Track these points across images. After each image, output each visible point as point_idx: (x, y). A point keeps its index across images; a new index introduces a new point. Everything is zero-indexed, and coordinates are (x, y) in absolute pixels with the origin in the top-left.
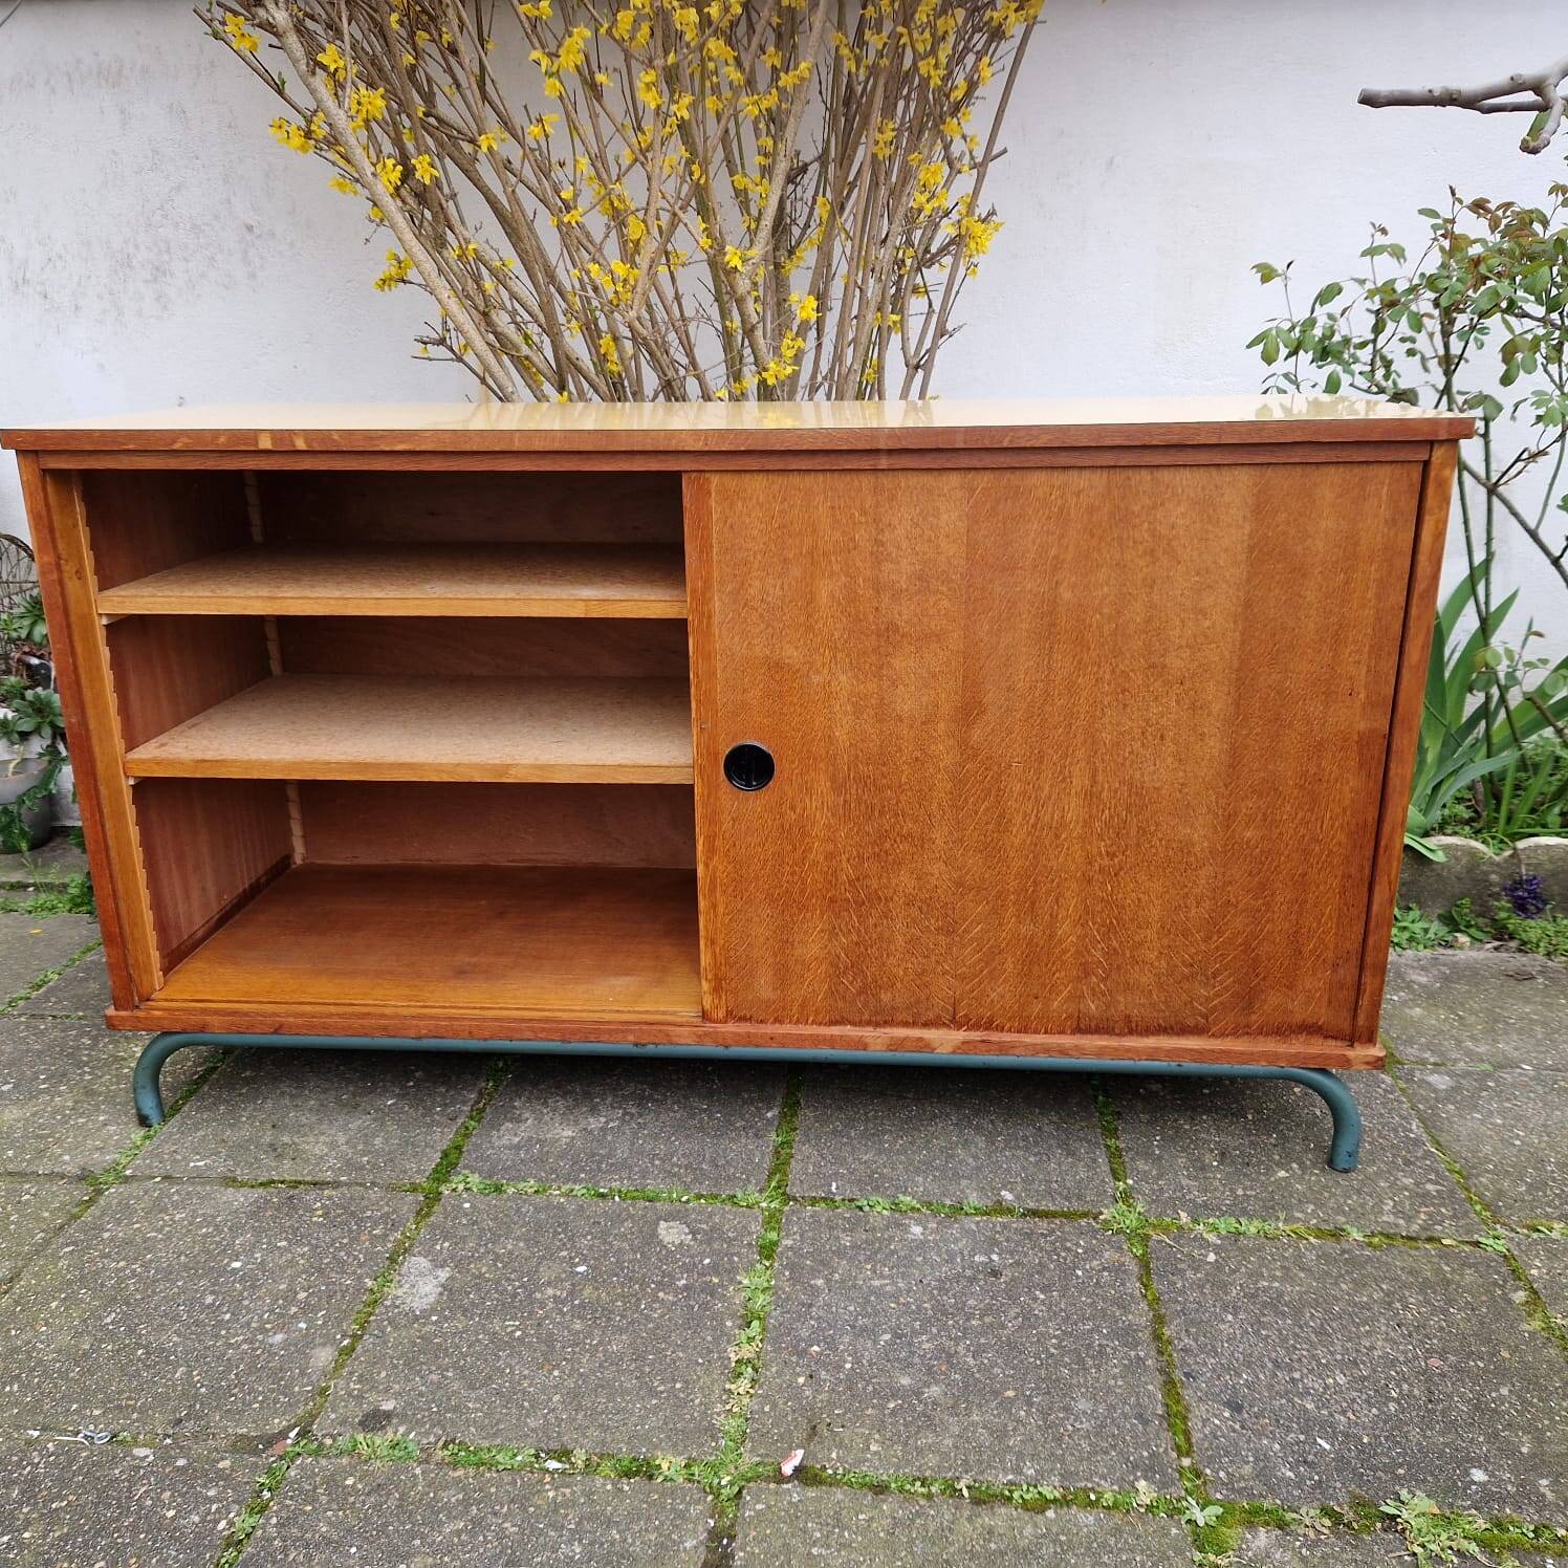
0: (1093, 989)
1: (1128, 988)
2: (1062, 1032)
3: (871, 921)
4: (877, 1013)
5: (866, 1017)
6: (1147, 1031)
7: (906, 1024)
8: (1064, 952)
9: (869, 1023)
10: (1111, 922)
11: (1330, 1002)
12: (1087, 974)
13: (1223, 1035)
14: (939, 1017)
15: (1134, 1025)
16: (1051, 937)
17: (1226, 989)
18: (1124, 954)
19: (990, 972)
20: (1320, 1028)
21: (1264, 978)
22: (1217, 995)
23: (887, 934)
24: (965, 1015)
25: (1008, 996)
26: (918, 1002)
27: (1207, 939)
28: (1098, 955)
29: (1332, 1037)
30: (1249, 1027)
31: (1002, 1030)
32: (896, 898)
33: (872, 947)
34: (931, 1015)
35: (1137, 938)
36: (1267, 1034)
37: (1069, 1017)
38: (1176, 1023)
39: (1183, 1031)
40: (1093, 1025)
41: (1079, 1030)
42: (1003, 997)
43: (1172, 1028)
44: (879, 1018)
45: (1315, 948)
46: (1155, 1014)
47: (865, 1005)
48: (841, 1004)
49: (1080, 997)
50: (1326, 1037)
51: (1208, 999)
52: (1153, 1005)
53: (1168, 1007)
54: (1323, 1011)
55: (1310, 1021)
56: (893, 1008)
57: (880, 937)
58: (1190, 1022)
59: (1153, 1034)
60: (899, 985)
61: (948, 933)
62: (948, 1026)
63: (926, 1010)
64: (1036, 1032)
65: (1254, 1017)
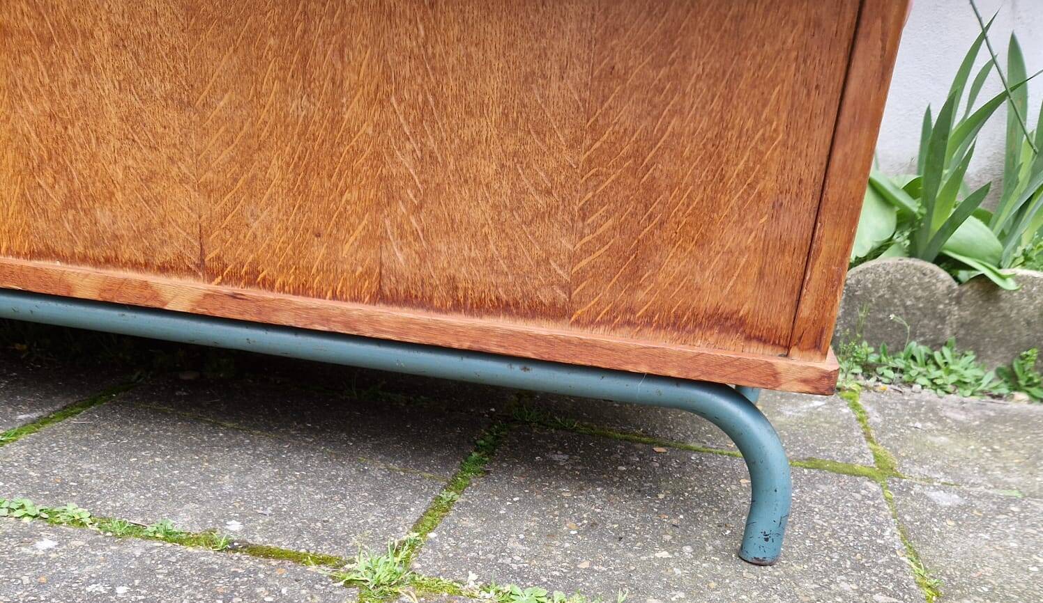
0: (400, 226)
1: (453, 227)
2: (356, 299)
3: (68, 76)
4: (95, 244)
5: (79, 249)
6: (479, 307)
7: (135, 266)
8: (357, 153)
9: (84, 260)
10: (426, 102)
11: (761, 274)
12: (391, 198)
13: (592, 323)
14: (180, 256)
15: (461, 294)
16: (335, 122)
17: (601, 240)
18: (445, 165)
19: (249, 184)
20: (742, 322)
21: (662, 223)
22: (587, 251)
23: (93, 101)
24: (218, 258)
25: (276, 227)
26: (149, 229)
27: (574, 144)
28: (407, 161)
29: (759, 339)
30: (633, 313)
31: (272, 287)
32: (97, 33)
33: (73, 125)
34: (167, 254)
35: (466, 133)
36: (659, 327)
37: (368, 273)
38: (524, 296)
39: (535, 311)
40: (401, 289)
41: (380, 297)
42: (269, 229)
43: (516, 304)
44: (97, 251)
45: (747, 171)
46: (493, 278)
47: (77, 225)
48: (41, 224)
49: (381, 239)
50: (749, 338)
51: (574, 258)
52: (490, 261)
53: (511, 266)
54: (749, 290)
55: (727, 307)
56: (115, 237)
57: (84, 107)
58: (545, 296)
59: (488, 312)
60: (119, 196)
61: (183, 106)
62: (195, 274)
63: (163, 242)
64: (320, 295)
65: (641, 295)
